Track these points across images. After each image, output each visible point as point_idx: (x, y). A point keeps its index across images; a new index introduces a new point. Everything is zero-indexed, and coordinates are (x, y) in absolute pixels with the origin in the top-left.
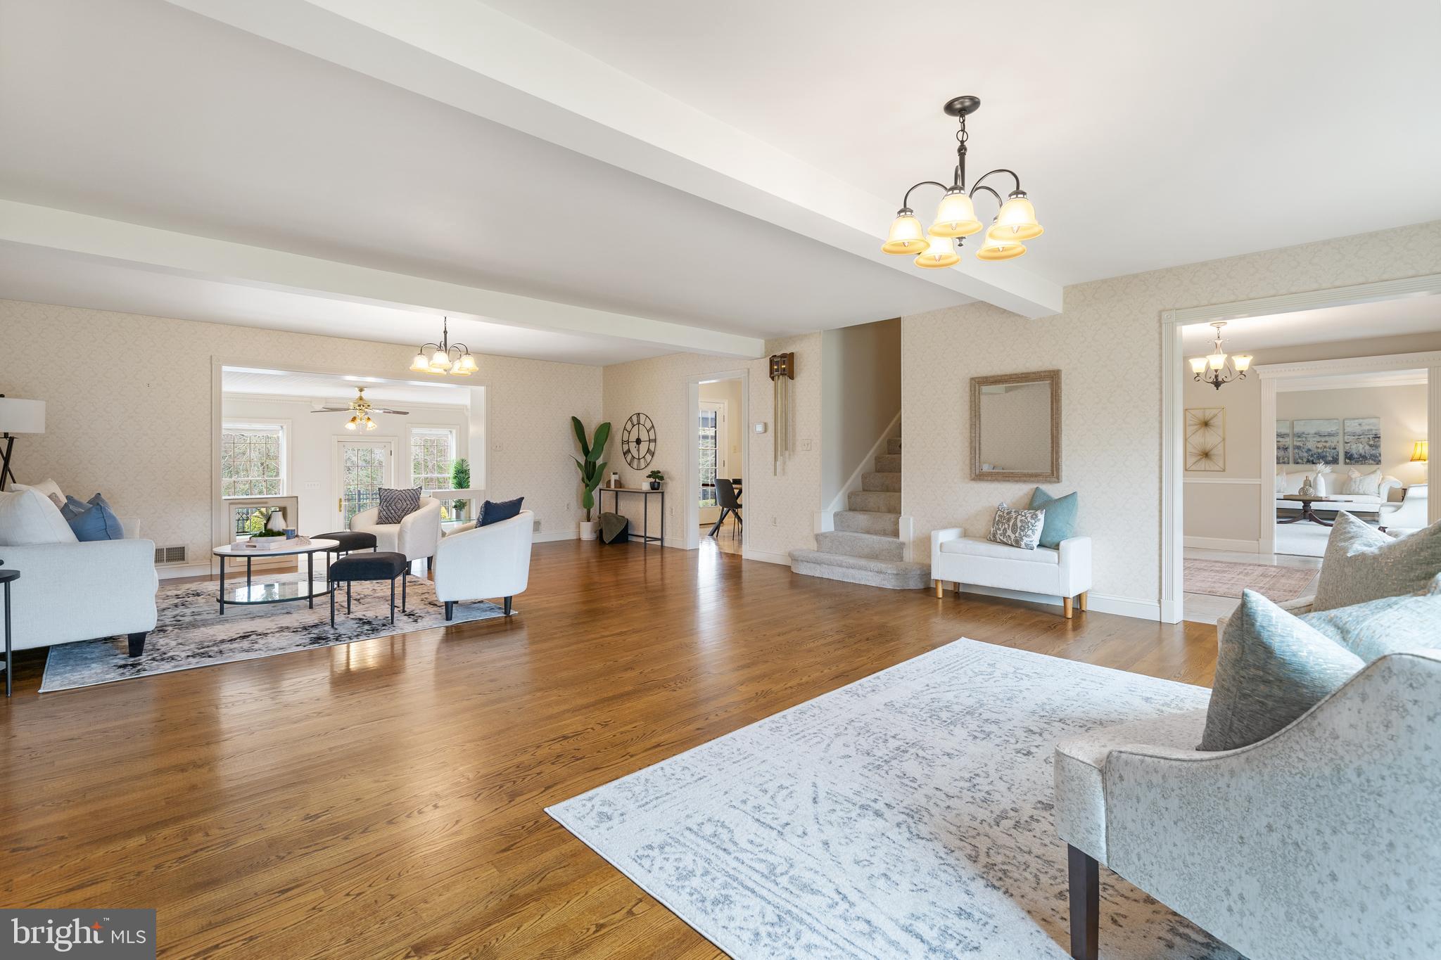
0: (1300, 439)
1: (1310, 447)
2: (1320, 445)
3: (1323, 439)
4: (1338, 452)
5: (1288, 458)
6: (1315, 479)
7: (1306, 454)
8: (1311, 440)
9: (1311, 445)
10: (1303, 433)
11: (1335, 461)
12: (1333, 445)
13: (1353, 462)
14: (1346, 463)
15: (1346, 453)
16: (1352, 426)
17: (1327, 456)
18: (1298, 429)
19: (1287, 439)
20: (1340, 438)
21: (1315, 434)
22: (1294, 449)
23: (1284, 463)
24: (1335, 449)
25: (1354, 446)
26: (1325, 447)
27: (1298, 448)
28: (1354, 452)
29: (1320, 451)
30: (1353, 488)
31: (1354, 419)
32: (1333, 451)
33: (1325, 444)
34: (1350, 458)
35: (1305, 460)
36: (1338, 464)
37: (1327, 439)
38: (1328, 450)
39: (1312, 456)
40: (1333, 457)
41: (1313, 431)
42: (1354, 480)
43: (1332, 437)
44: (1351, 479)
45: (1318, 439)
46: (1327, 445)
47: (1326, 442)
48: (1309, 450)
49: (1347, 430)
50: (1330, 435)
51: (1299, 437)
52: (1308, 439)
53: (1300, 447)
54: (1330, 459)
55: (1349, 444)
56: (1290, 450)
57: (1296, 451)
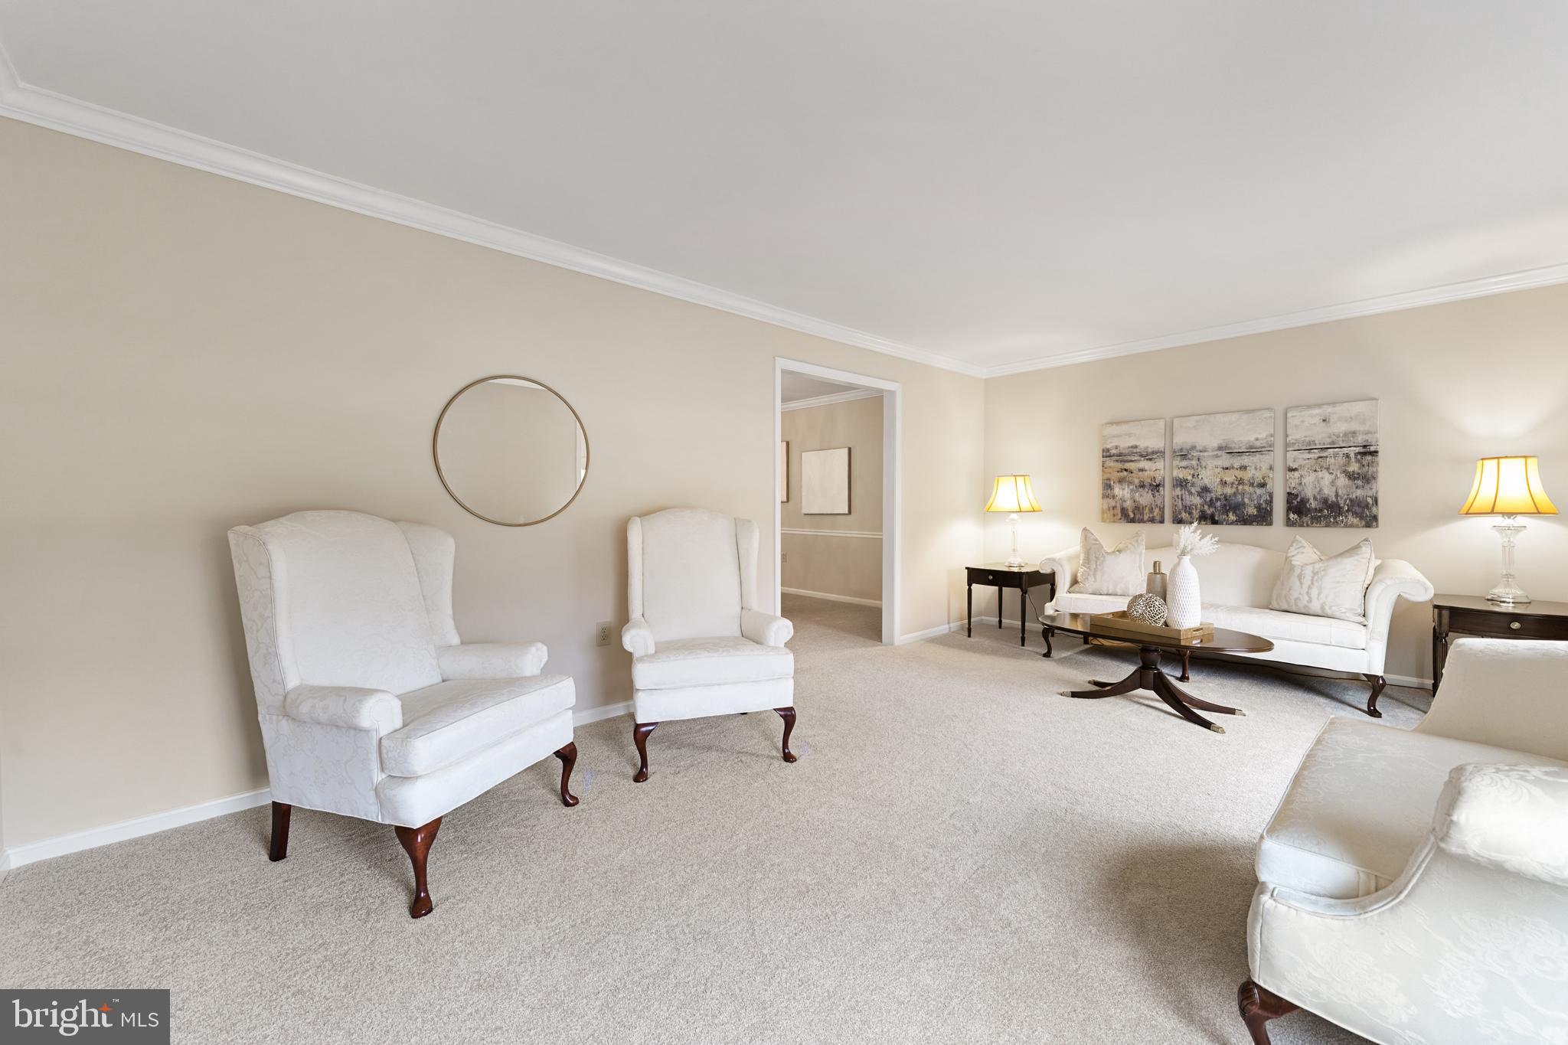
0: (1184, 463)
1: (1207, 482)
2: (1229, 478)
3: (1237, 462)
4: (1271, 495)
5: (1162, 510)
6: (1173, 571)
7: (1197, 500)
8: (1211, 464)
9: (1209, 476)
10: (1193, 448)
11: (1263, 517)
12: (1259, 478)
13: (1306, 519)
14: (1289, 523)
15: (1290, 496)
16: (1307, 427)
17: (1244, 504)
18: (1182, 439)
19: (1159, 464)
20: (1277, 458)
21: (1220, 448)
22: (1174, 486)
23: (1152, 520)
24: (1263, 485)
25: (1309, 479)
26: (1241, 482)
27: (1181, 483)
28: (1309, 492)
29: (1229, 491)
30: (1295, 594)
31: (1310, 407)
32: (1259, 491)
33: (1240, 474)
34: (1299, 509)
35: (1196, 514)
36: (1270, 524)
37: (1245, 460)
38: (1247, 488)
39: (1211, 503)
40: (1259, 507)
41: (1215, 443)
42: (1298, 571)
43: (1258, 456)
44: (1292, 568)
45: (1226, 460)
46: (1247, 475)
47: (1243, 468)
48: (1205, 490)
49: (1295, 435)
50: (1252, 450)
51: (1184, 457)
52: (1203, 464)
53: (1186, 481)
54: (1252, 511)
55: (1296, 474)
56: (1167, 492)
57: (1178, 491)
